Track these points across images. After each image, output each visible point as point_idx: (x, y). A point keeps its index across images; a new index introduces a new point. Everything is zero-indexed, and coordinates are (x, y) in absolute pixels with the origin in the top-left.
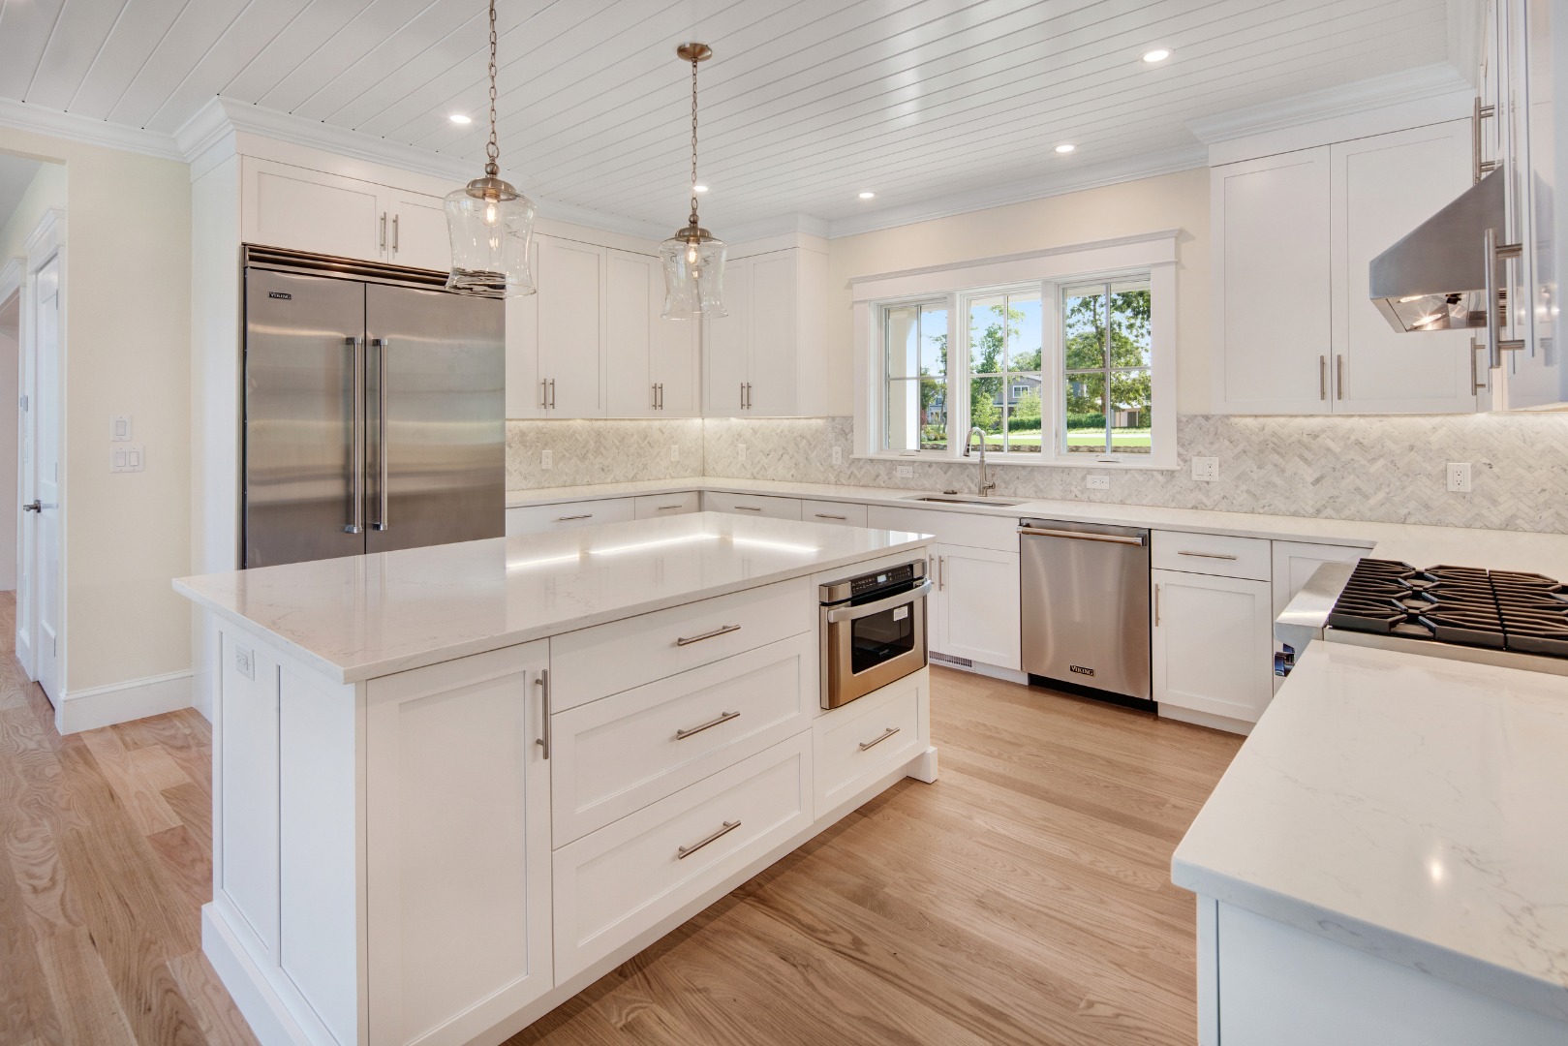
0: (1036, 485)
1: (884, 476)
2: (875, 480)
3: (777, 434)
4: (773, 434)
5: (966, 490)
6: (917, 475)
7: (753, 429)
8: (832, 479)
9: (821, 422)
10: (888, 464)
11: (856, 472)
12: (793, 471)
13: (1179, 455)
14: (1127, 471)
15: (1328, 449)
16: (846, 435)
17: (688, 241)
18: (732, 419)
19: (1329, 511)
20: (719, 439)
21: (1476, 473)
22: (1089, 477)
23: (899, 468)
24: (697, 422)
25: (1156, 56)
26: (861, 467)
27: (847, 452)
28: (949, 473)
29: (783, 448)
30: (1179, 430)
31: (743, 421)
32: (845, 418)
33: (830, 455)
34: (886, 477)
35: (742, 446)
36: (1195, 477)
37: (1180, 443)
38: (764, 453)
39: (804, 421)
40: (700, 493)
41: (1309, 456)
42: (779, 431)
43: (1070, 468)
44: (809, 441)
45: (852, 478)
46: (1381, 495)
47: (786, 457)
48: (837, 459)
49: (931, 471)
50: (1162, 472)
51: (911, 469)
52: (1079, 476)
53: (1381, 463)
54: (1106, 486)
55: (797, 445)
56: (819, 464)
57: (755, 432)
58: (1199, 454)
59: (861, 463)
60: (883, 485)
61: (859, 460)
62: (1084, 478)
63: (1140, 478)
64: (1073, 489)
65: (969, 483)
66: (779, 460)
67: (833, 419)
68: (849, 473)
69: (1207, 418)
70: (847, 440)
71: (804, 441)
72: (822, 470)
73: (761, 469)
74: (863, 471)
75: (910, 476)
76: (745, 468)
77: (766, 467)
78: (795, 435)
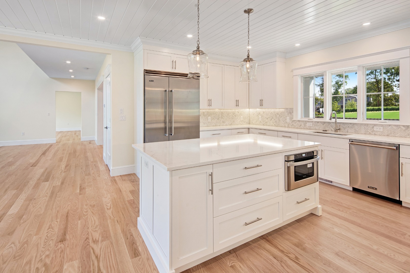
0: (355, 129)
1: (303, 125)
2: (300, 126)
3: (270, 113)
4: (269, 113)
5: (330, 130)
6: (313, 125)
7: (263, 112)
8: (287, 126)
9: (283, 110)
10: (304, 122)
11: (294, 124)
12: (275, 123)
14: (390, 125)
16: (291, 113)
17: (247, 62)
18: (257, 109)
20: (254, 114)
22: (375, 127)
23: (308, 123)
24: (248, 110)
26: (296, 123)
27: (291, 118)
28: (324, 125)
29: (272, 117)
31: (260, 109)
32: (291, 109)
33: (286, 119)
34: (303, 126)
35: (260, 116)
38: (266, 119)
39: (278, 110)
40: (249, 129)
42: (271, 112)
43: (368, 124)
44: (280, 115)
45: (293, 125)
47: (273, 119)
48: (288, 120)
49: (318, 124)
50: (404, 126)
51: (312, 123)
52: (371, 127)
54: (382, 130)
55: (276, 116)
56: (282, 122)
57: (264, 112)
59: (296, 121)
60: (302, 128)
61: (295, 121)
62: (373, 127)
63: (395, 128)
64: (369, 130)
65: (331, 128)
66: (271, 120)
67: (287, 109)
68: (292, 124)
70: (291, 115)
71: (278, 115)
72: (284, 123)
73: (266, 123)
74: (296, 124)
75: (312, 125)
76: (261, 122)
77: (267, 122)
78: (276, 113)
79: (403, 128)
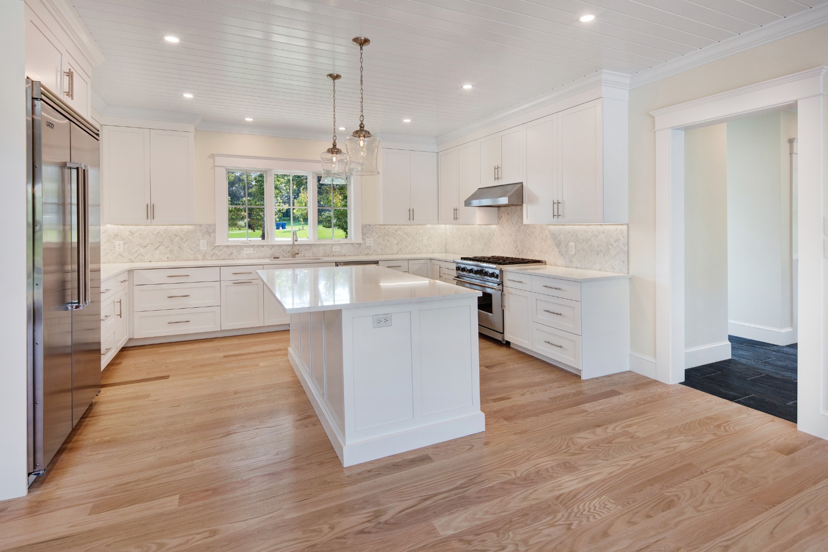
1: (235, 254)
2: (229, 256)
3: (154, 234)
4: (150, 234)
5: (282, 257)
6: (255, 252)
8: (200, 257)
9: (191, 227)
10: (239, 248)
11: (217, 253)
12: (168, 255)
13: (362, 238)
14: (346, 244)
15: (400, 235)
16: (210, 234)
18: (108, 225)
19: (400, 252)
21: (428, 239)
22: (333, 247)
23: (245, 249)
25: (407, 121)
26: (221, 250)
27: (211, 243)
28: (273, 250)
29: (160, 242)
30: (362, 230)
32: (210, 225)
33: (198, 245)
34: (237, 254)
36: (367, 245)
37: (363, 234)
38: (141, 246)
39: (178, 227)
41: (395, 237)
42: (155, 232)
43: (326, 244)
44: (181, 238)
45: (214, 256)
46: (411, 247)
47: (162, 247)
48: (203, 245)
49: (263, 249)
51: (252, 249)
52: (330, 247)
53: (411, 238)
54: (339, 250)
55: (171, 240)
56: (189, 250)
57: (132, 233)
58: (368, 237)
59: (221, 248)
60: (235, 257)
61: (219, 246)
63: (350, 246)
64: (327, 252)
65: (283, 253)
66: (156, 249)
67: (201, 225)
68: (212, 253)
69: (370, 226)
70: (210, 236)
71: (178, 238)
72: (192, 253)
73: (139, 255)
74: (222, 252)
75: (252, 252)
76: (122, 256)
77: (144, 254)
78: (170, 234)
79: (356, 245)
